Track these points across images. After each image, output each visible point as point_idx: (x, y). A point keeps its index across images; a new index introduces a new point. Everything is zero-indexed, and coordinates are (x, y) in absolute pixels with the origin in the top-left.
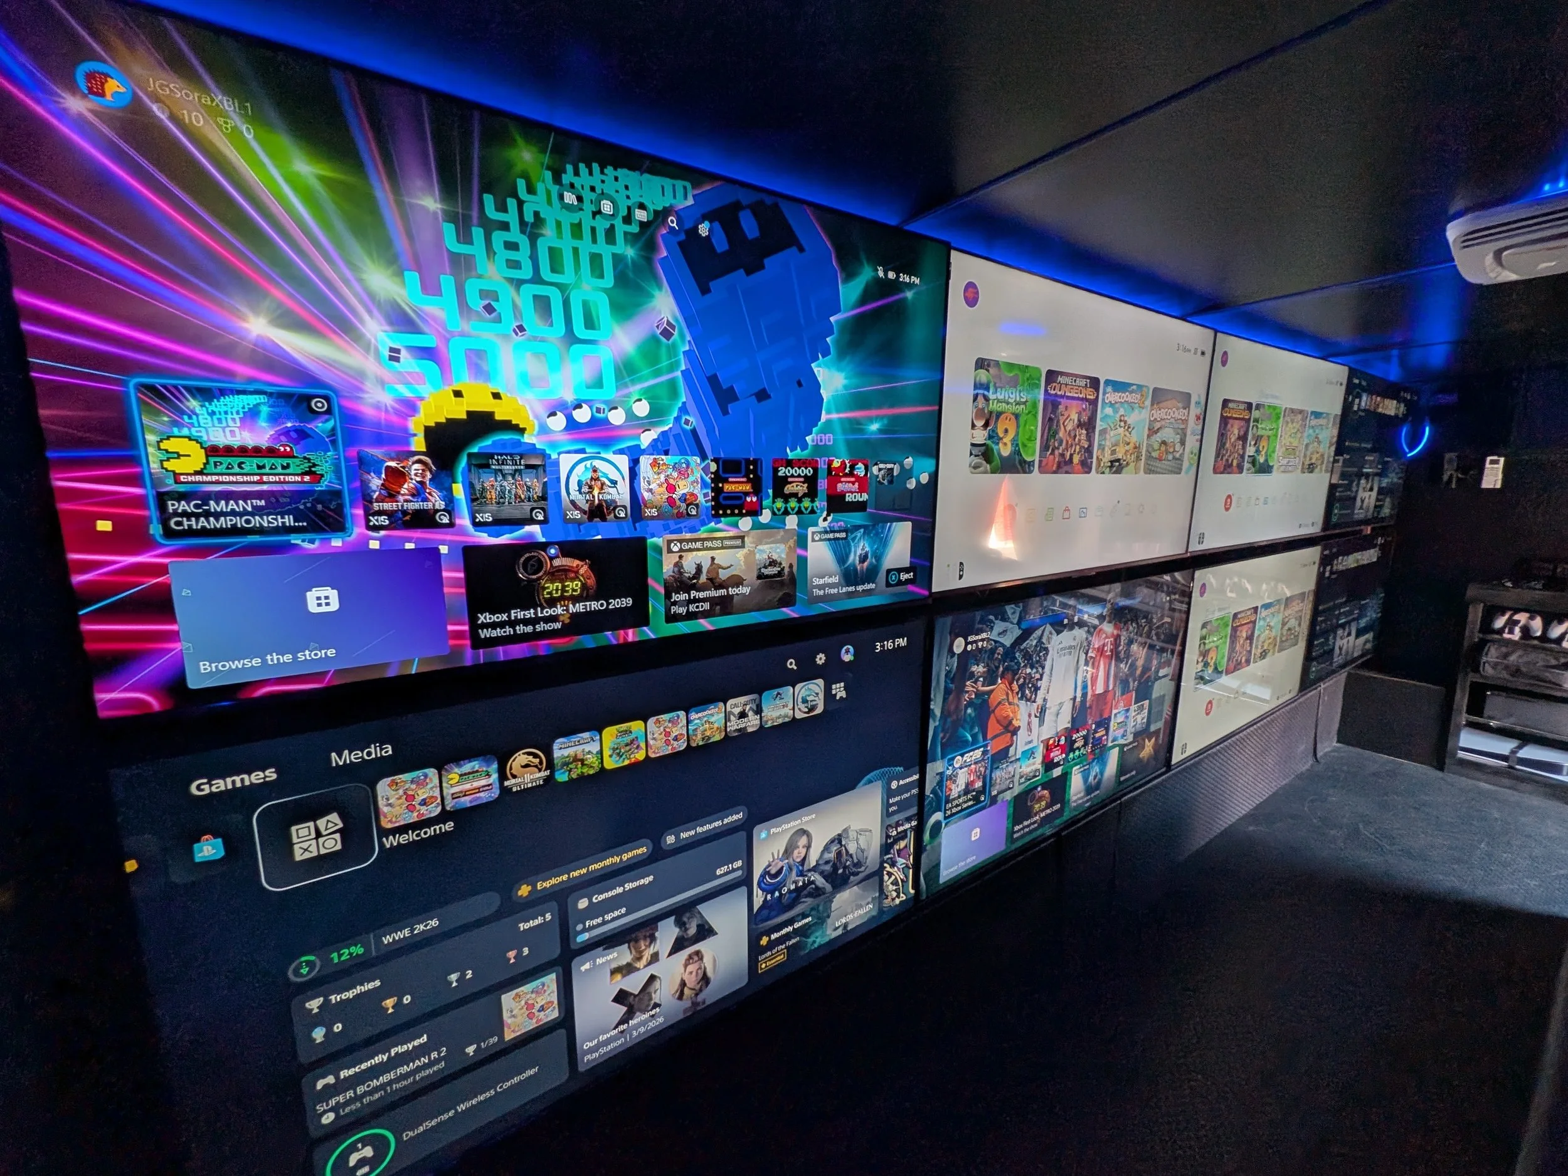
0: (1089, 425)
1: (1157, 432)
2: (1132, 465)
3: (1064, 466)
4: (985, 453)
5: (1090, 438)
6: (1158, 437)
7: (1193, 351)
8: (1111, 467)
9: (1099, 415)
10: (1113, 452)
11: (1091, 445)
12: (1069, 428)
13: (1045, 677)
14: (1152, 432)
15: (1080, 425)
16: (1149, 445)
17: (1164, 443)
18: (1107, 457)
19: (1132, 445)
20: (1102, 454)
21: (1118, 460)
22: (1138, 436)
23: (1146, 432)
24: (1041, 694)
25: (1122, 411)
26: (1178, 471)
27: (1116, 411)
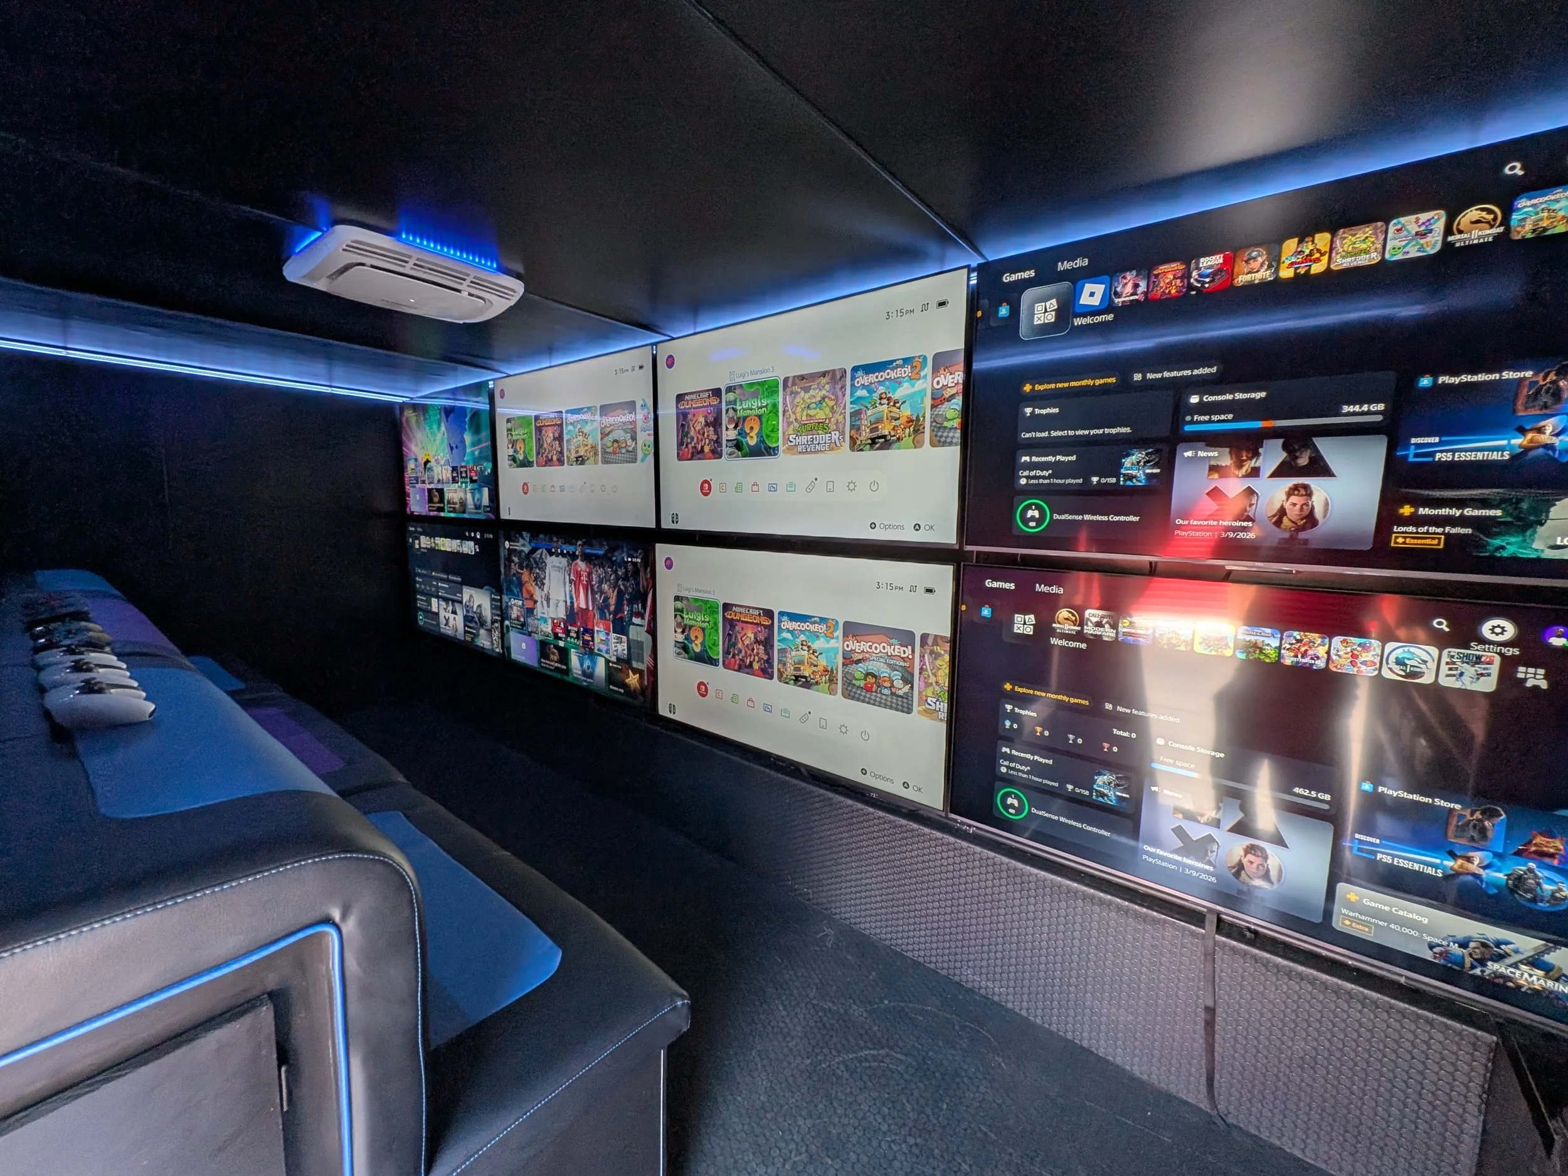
0: (560, 438)
1: (608, 434)
2: (592, 459)
3: (548, 462)
4: (514, 459)
5: (561, 445)
6: (611, 438)
7: (630, 370)
8: (577, 461)
9: (565, 432)
10: (577, 452)
11: (562, 449)
12: (549, 441)
13: (547, 578)
14: (604, 435)
15: (555, 439)
16: (603, 445)
17: (616, 441)
18: (573, 455)
19: (589, 446)
20: (570, 453)
21: (581, 457)
22: (595, 439)
23: (599, 436)
24: (546, 588)
25: (579, 426)
26: (634, 461)
27: (575, 427)
